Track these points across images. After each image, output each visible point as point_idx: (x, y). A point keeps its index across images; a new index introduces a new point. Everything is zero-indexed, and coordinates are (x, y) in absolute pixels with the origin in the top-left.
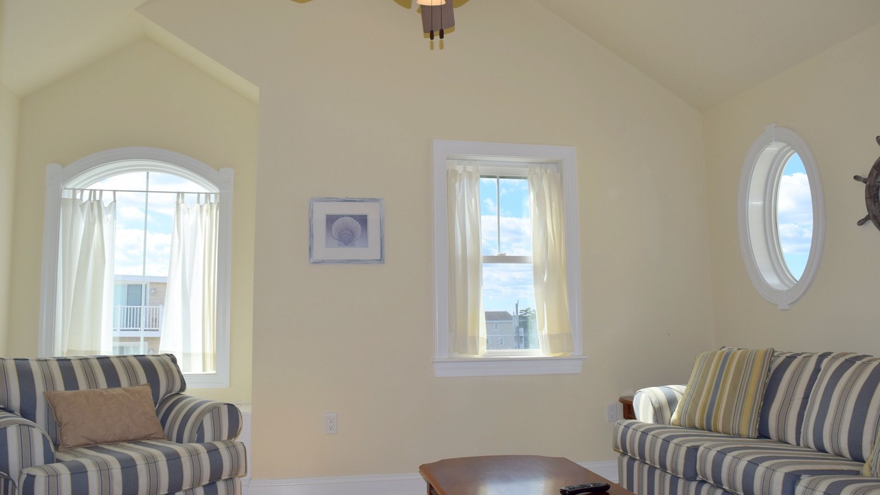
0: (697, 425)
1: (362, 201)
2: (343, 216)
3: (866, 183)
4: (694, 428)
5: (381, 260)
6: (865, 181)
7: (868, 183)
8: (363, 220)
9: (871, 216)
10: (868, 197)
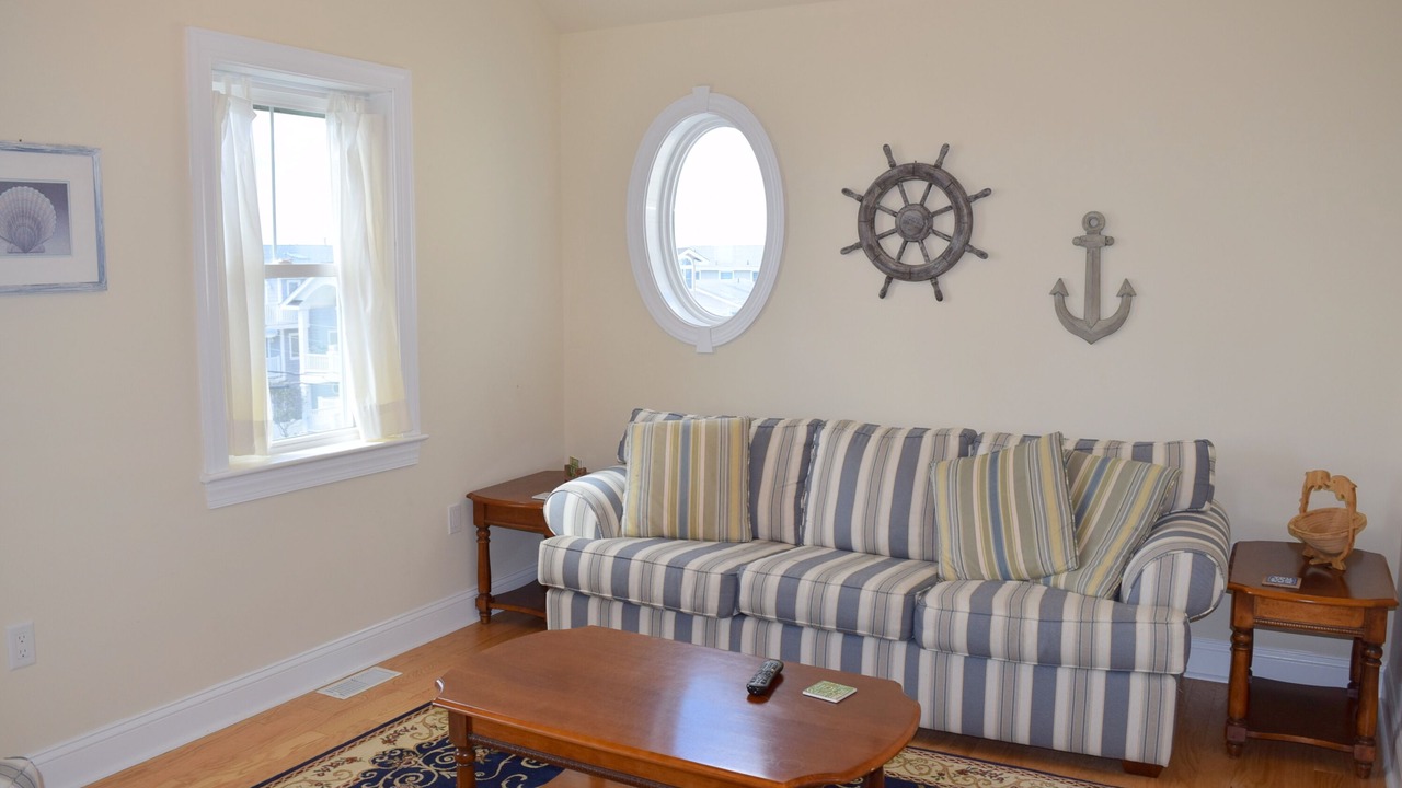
0: (666, 532)
1: (58, 150)
2: (16, 184)
3: (861, 201)
4: (661, 537)
5: (101, 283)
6: (860, 199)
7: (865, 203)
8: (57, 193)
9: (865, 244)
10: (863, 219)
